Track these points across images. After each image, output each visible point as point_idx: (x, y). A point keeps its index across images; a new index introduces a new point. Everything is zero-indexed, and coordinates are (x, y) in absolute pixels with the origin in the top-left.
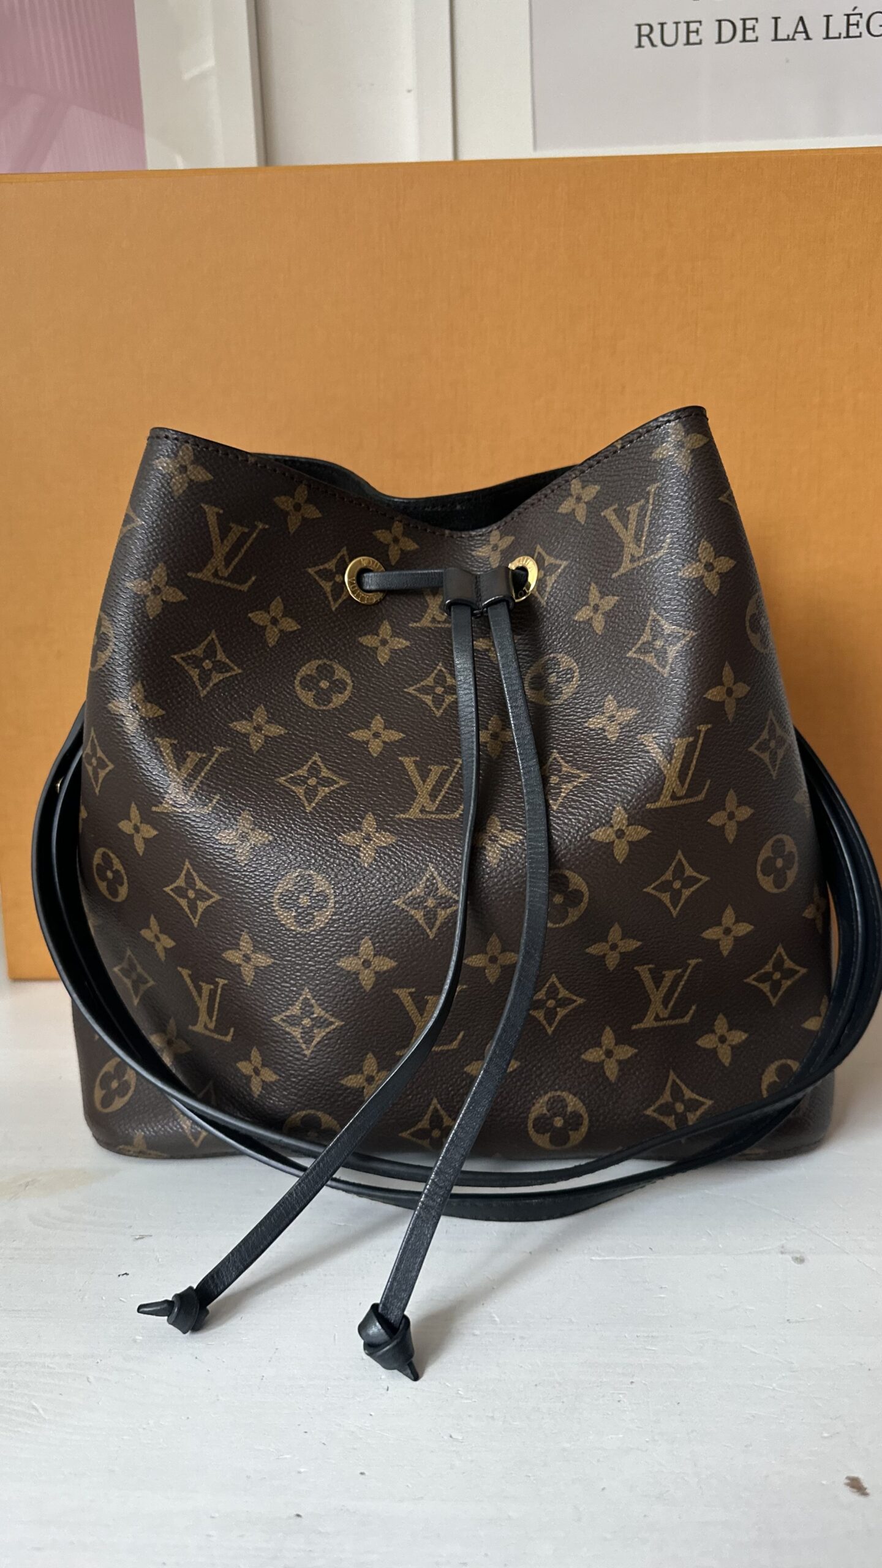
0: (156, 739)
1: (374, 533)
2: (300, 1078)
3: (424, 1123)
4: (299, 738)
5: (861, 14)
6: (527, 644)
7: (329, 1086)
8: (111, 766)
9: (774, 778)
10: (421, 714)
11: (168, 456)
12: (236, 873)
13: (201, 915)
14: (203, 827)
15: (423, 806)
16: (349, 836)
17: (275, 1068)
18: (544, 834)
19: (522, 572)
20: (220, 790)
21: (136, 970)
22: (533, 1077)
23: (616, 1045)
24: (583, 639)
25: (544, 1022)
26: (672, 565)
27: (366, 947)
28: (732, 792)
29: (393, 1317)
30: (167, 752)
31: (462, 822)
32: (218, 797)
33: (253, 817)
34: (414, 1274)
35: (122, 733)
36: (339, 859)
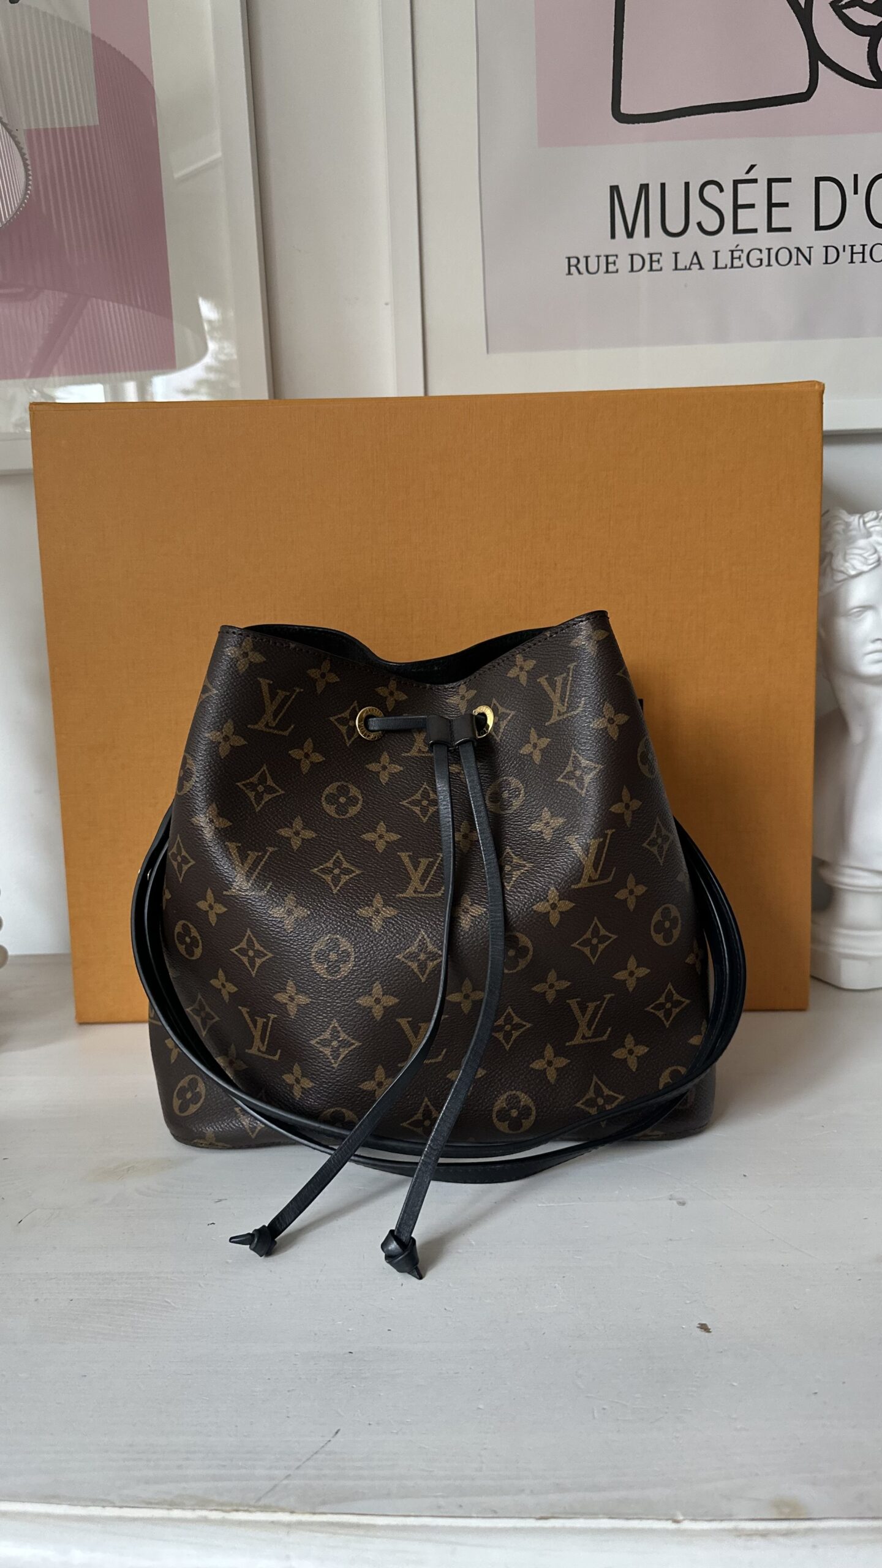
0: (226, 843)
1: (376, 689)
2: (330, 1084)
3: (419, 1116)
4: (326, 840)
5: (742, 251)
6: (487, 769)
7: (350, 1089)
8: (193, 862)
9: (661, 864)
10: (412, 821)
11: (235, 646)
12: (284, 938)
13: (258, 968)
14: (260, 906)
15: (416, 888)
16: (364, 910)
17: (312, 1078)
18: (501, 907)
19: (483, 717)
20: (273, 879)
21: (204, 1009)
22: (496, 1081)
23: (555, 1057)
24: (526, 767)
25: (503, 1041)
26: (586, 719)
27: (377, 988)
28: (631, 875)
29: (404, 1238)
30: (234, 852)
31: (443, 899)
32: (271, 884)
33: (296, 897)
34: (418, 1208)
35: (201, 838)
36: (357, 926)
